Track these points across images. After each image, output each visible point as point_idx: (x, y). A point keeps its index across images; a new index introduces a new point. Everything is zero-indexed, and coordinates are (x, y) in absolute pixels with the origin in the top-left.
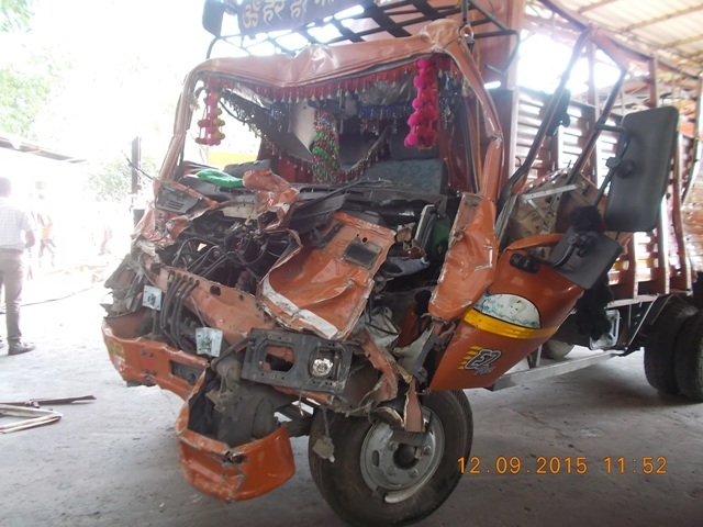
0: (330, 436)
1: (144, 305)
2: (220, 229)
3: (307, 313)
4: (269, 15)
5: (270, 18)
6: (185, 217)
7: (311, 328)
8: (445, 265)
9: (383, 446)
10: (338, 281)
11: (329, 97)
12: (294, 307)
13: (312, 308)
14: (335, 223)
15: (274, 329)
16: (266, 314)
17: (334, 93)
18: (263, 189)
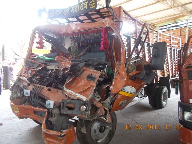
0: (85, 127)
1: (24, 95)
2: (45, 72)
3: (78, 94)
4: (57, 14)
5: (58, 15)
6: (35, 69)
7: (80, 98)
8: (114, 80)
9: (96, 128)
10: (85, 85)
11: (77, 36)
12: (74, 93)
13: (79, 93)
14: (82, 70)
15: (68, 99)
16: (66, 95)
17: (78, 35)
18: (61, 61)
